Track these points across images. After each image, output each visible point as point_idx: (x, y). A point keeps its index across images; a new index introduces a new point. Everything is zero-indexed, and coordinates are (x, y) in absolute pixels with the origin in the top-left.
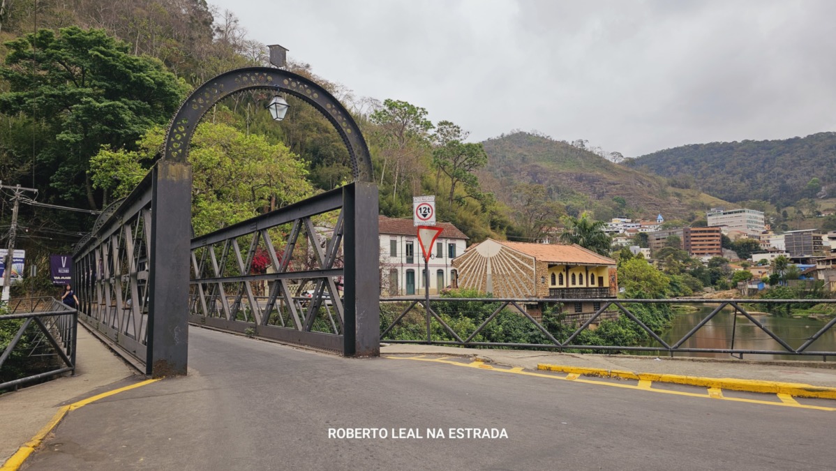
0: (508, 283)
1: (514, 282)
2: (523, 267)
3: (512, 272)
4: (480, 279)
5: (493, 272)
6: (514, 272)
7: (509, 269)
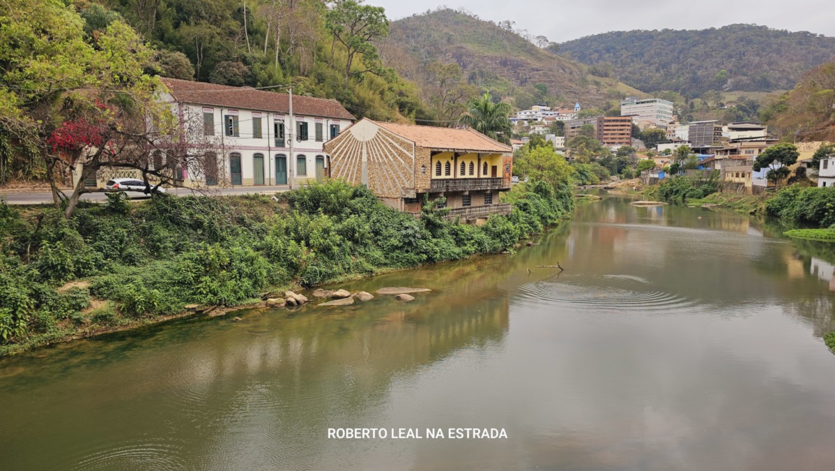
0: (385, 173)
1: (391, 172)
2: (401, 154)
3: (390, 160)
4: (354, 167)
5: (369, 159)
6: (392, 160)
7: (387, 157)
